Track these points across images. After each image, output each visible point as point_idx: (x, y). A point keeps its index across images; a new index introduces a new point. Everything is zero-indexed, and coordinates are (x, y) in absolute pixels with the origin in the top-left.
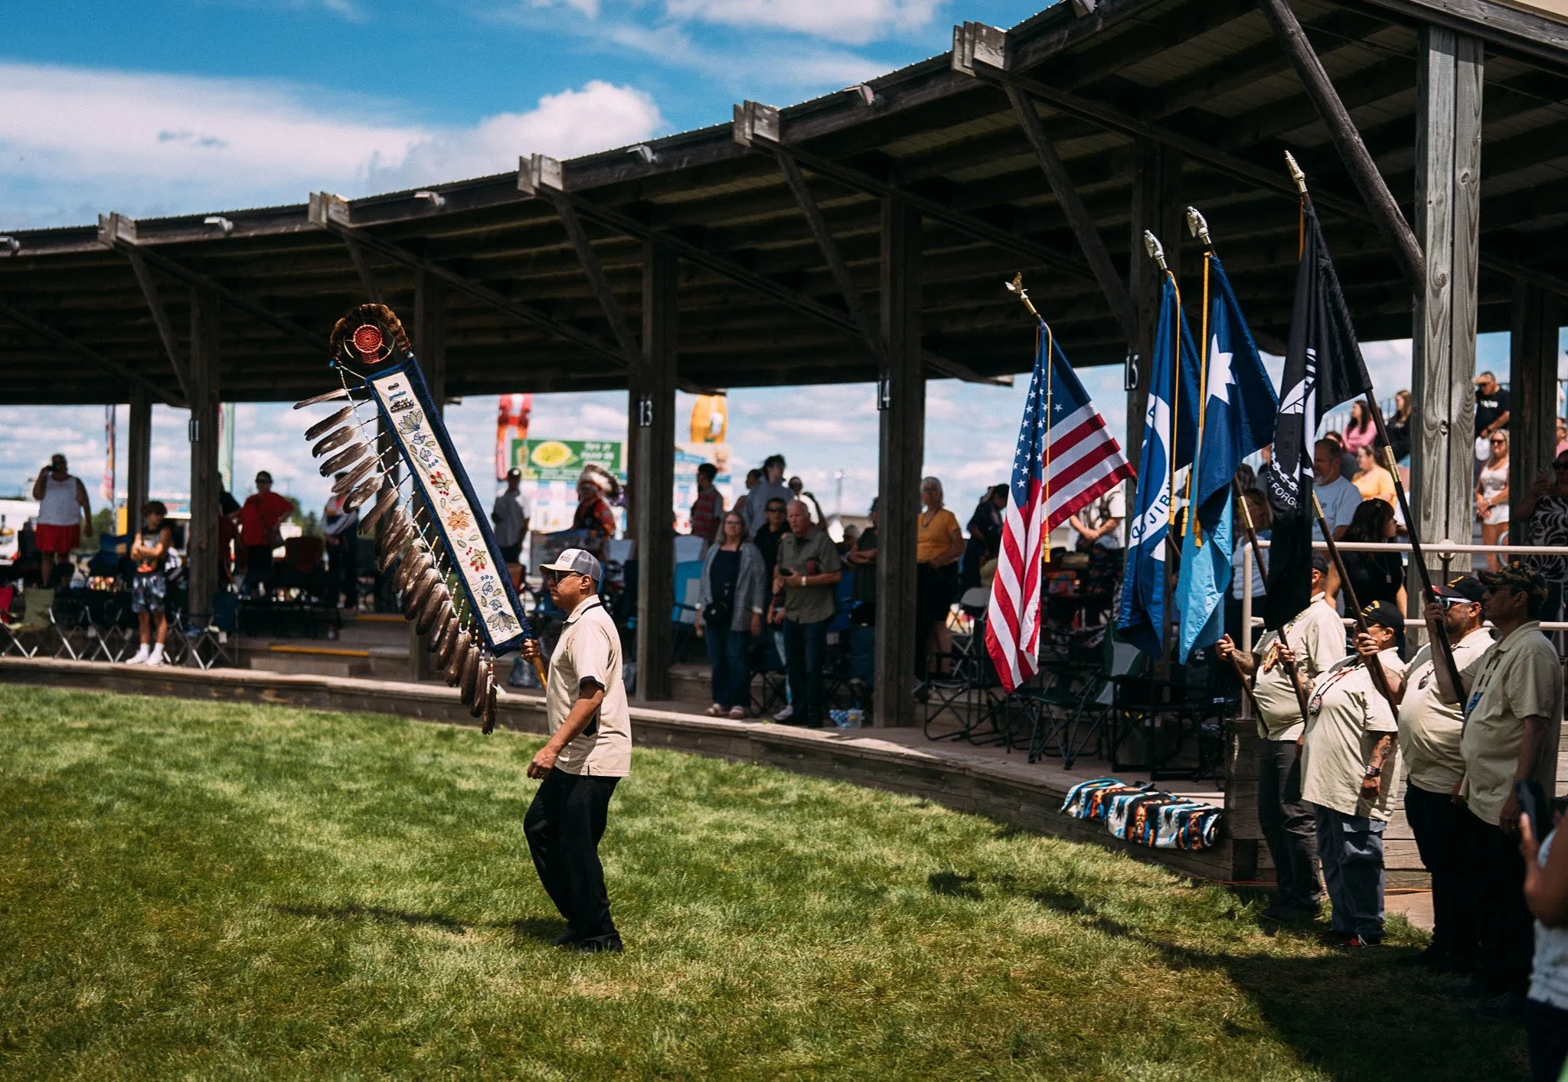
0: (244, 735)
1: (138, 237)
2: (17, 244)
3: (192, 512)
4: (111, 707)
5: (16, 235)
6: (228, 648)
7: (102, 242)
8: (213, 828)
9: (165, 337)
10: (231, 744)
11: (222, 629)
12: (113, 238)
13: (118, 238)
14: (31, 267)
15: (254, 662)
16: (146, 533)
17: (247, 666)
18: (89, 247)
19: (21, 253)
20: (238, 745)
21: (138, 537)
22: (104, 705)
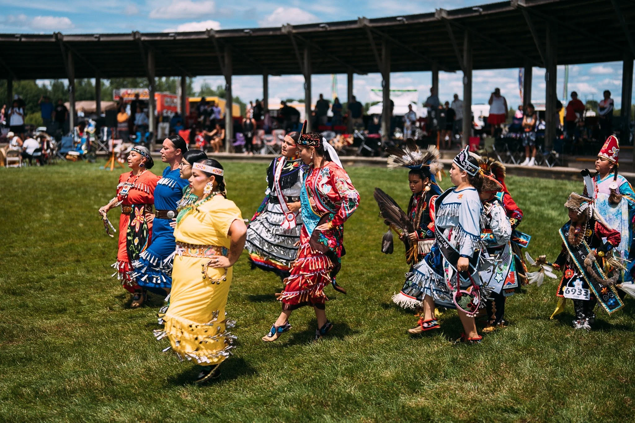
0: (563, 192)
1: (526, 3)
2: (481, 10)
3: (546, 107)
4: (514, 182)
5: (481, 7)
6: (559, 159)
7: (513, 7)
8: (545, 228)
9: (536, 41)
10: (557, 196)
11: (557, 152)
12: (516, 4)
13: (519, 5)
14: (486, 18)
15: (570, 164)
16: (528, 116)
17: (566, 166)
18: (508, 9)
19: (483, 13)
20: (560, 196)
21: (525, 117)
22: (511, 181)
